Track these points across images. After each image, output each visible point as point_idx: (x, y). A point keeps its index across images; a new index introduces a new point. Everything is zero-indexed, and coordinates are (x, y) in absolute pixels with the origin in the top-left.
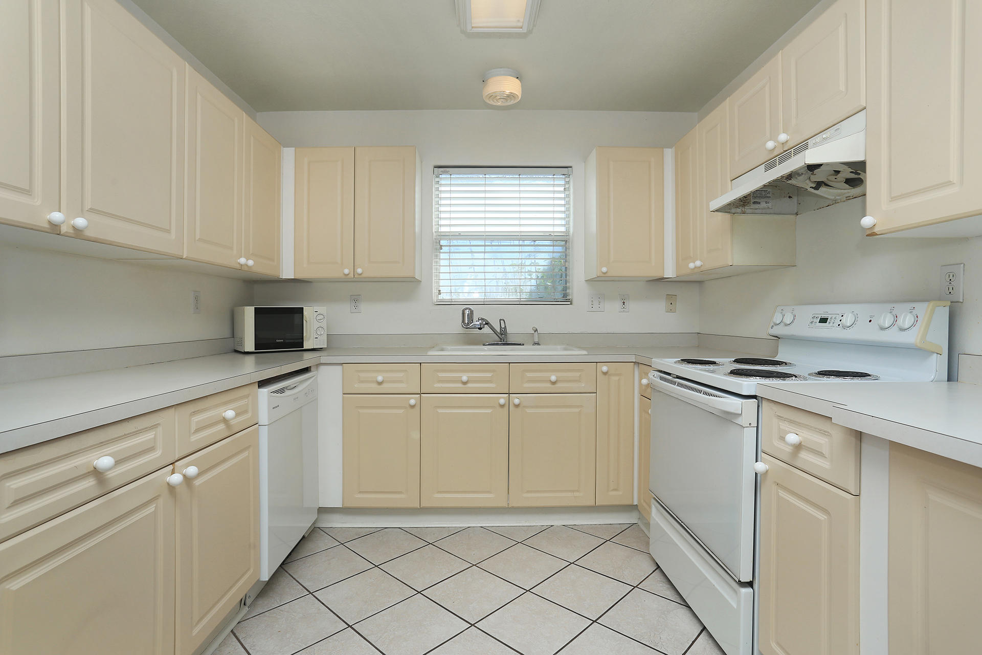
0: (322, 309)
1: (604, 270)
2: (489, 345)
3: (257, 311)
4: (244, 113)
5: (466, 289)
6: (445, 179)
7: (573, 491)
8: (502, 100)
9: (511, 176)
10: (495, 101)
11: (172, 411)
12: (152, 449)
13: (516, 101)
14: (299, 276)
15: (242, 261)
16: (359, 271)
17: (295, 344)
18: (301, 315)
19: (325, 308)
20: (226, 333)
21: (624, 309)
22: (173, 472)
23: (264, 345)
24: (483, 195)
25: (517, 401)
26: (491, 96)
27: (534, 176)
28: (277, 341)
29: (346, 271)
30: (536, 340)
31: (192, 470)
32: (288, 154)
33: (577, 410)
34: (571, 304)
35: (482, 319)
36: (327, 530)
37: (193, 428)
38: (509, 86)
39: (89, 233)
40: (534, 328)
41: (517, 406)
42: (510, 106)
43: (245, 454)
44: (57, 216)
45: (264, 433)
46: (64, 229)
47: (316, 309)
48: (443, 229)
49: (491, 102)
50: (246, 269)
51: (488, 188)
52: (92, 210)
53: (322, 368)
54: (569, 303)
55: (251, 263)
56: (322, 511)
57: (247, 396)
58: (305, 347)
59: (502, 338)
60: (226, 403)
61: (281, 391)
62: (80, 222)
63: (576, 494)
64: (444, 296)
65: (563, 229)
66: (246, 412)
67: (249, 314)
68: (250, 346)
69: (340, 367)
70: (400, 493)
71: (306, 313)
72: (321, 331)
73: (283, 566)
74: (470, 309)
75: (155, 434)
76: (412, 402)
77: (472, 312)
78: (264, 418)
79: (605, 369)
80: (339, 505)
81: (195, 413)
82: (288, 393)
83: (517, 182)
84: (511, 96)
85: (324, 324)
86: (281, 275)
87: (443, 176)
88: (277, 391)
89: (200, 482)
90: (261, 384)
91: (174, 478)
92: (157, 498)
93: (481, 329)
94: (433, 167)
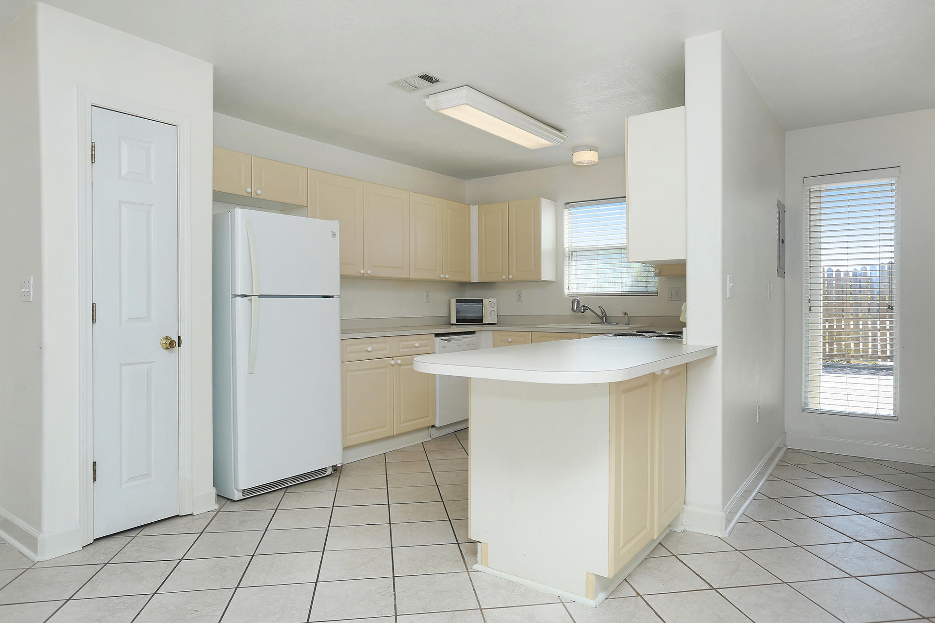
0: (494, 300)
1: (657, 271)
2: (592, 324)
3: (457, 301)
4: (443, 200)
5: (588, 285)
8: (586, 163)
10: (581, 164)
11: (393, 337)
12: (385, 350)
14: (482, 281)
15: (442, 276)
16: (511, 277)
17: (478, 320)
18: (482, 303)
19: (496, 299)
20: (444, 314)
22: (392, 360)
23: (460, 321)
26: (578, 162)
29: (504, 277)
30: (627, 321)
31: (399, 362)
32: (473, 209)
34: (657, 294)
35: (586, 306)
37: (401, 347)
38: (590, 156)
39: (373, 275)
40: (625, 312)
42: (590, 166)
44: (362, 272)
46: (365, 275)
47: (490, 300)
50: (445, 280)
51: (600, 215)
52: (373, 266)
53: (484, 332)
55: (447, 276)
57: (428, 339)
59: (603, 319)
60: (416, 340)
61: (449, 340)
62: (369, 272)
64: (573, 290)
66: (424, 346)
67: (453, 302)
68: (453, 321)
69: (492, 333)
71: (485, 301)
72: (493, 313)
73: (455, 433)
74: (577, 299)
75: (386, 345)
77: (578, 301)
78: (438, 351)
81: (401, 341)
82: (452, 342)
84: (592, 161)
85: (495, 309)
86: (471, 280)
88: (445, 340)
89: (403, 368)
90: (437, 335)
91: (393, 362)
92: (386, 367)
93: (583, 312)
94: (563, 204)
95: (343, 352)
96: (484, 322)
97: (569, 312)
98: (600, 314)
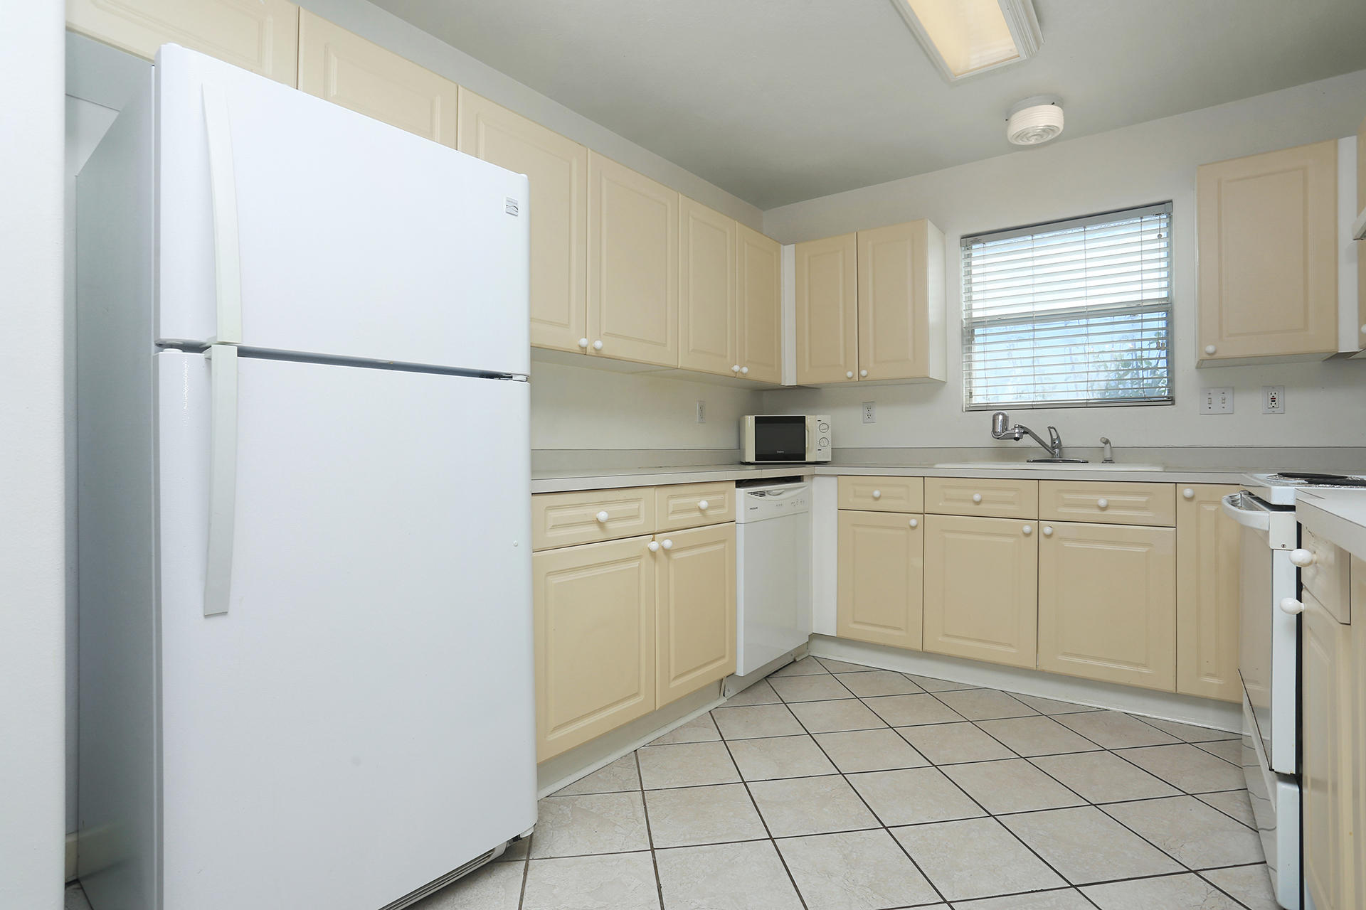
0: (825, 418)
1: (1210, 349)
2: (1034, 461)
3: (758, 420)
4: (737, 223)
5: (1011, 389)
6: (977, 250)
7: (1138, 665)
8: (1036, 137)
9: (1074, 231)
10: (1026, 140)
11: (653, 489)
12: (636, 517)
13: (1056, 135)
14: (801, 383)
15: (736, 368)
16: (864, 373)
17: (797, 455)
18: (803, 424)
19: (829, 416)
20: (733, 445)
21: (1273, 409)
22: (653, 540)
23: (763, 457)
24: (1030, 263)
25: (1048, 530)
26: (1019, 136)
27: (1112, 225)
28: (778, 452)
29: (850, 374)
30: (1108, 456)
31: (668, 544)
32: (788, 251)
33: (1144, 550)
34: (1173, 404)
35: (1022, 427)
36: (820, 661)
37: (671, 510)
38: (1046, 117)
39: (606, 352)
40: (1103, 440)
41: (1049, 536)
43: (721, 546)
44: (584, 342)
45: (741, 530)
46: (589, 351)
47: (819, 417)
48: (975, 315)
49: (1021, 143)
50: (741, 376)
51: (1037, 253)
52: (607, 334)
53: (816, 479)
54: (1170, 403)
55: (745, 370)
56: (814, 636)
57: (723, 493)
58: (807, 460)
59: (1054, 452)
60: (701, 494)
61: (762, 494)
62: (598, 344)
63: (1144, 670)
64: (978, 400)
65: (1164, 294)
66: (722, 507)
67: (750, 421)
68: (750, 456)
69: (834, 480)
70: (900, 629)
71: (810, 421)
72: (824, 442)
73: (768, 679)
74: (1003, 414)
75: (639, 507)
76: (913, 522)
77: (1005, 419)
78: (740, 518)
79: (1188, 492)
80: (834, 634)
81: (672, 497)
82: (768, 497)
83: (1082, 238)
84: (1049, 129)
85: (828, 435)
86: (783, 382)
87: (974, 247)
88: (756, 494)
89: (676, 556)
90: (740, 483)
91: (654, 546)
92: (639, 557)
93: (1017, 439)
94: (960, 238)
95: (535, 525)
96: (808, 459)
97: (988, 441)
98: (1048, 443)
